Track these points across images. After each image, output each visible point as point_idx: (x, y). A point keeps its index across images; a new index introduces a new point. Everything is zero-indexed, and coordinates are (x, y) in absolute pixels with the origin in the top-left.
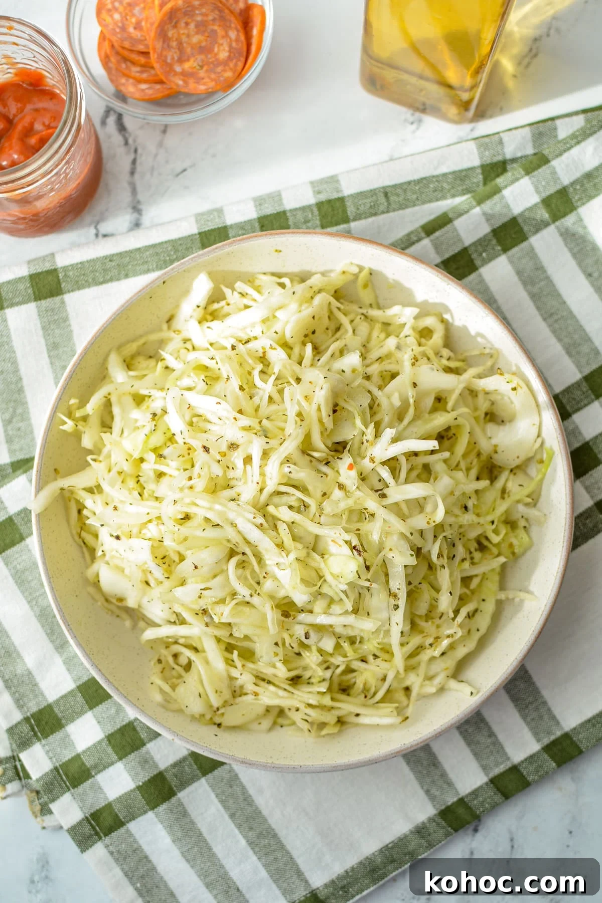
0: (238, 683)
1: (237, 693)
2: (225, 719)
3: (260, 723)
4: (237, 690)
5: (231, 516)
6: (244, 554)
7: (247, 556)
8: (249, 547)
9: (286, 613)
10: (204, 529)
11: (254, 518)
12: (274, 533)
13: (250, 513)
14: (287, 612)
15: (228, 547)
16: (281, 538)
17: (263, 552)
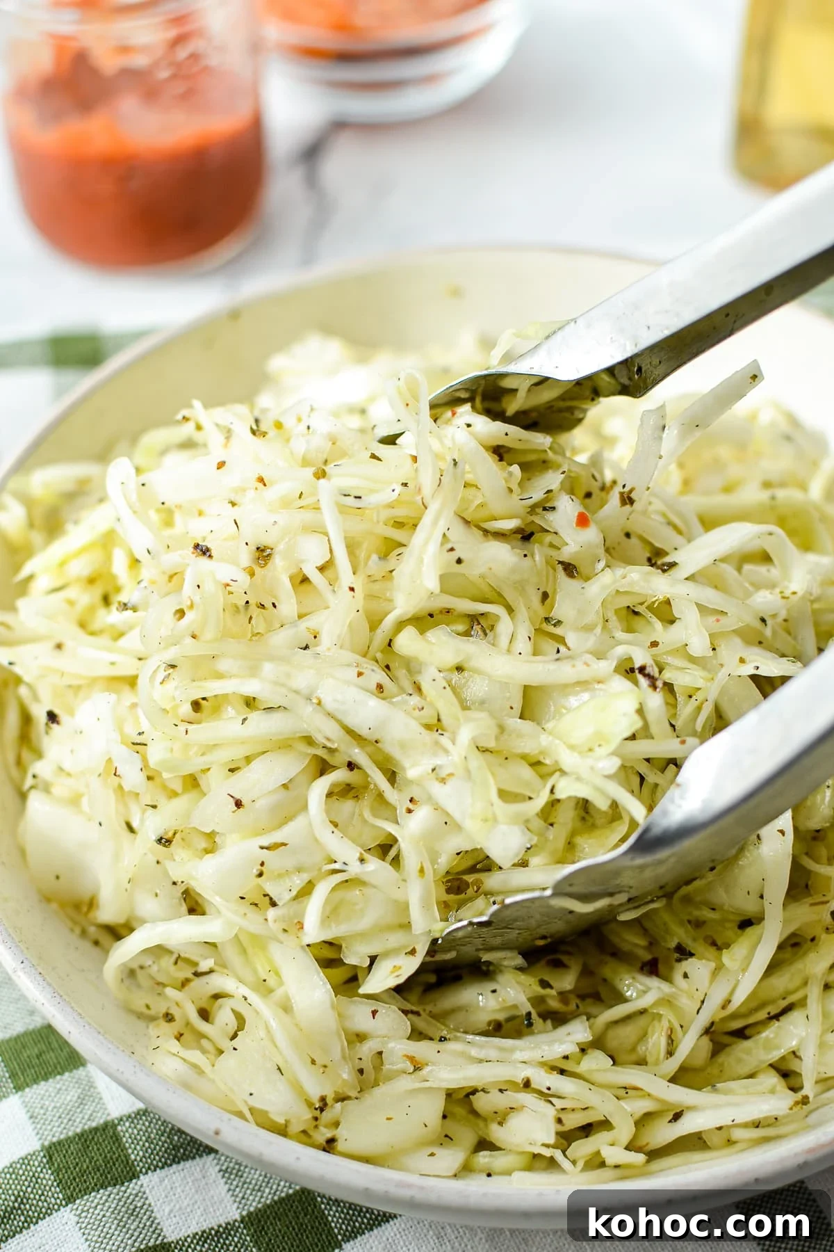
0: (366, 1050)
1: (366, 1077)
2: (341, 1133)
3: (432, 1155)
4: (367, 1065)
5: (304, 680)
6: (351, 766)
7: (359, 768)
8: (362, 747)
9: (456, 883)
10: (245, 720)
11: (360, 674)
12: (415, 700)
13: (348, 665)
14: (458, 879)
15: (309, 754)
16: (431, 704)
17: (396, 753)
